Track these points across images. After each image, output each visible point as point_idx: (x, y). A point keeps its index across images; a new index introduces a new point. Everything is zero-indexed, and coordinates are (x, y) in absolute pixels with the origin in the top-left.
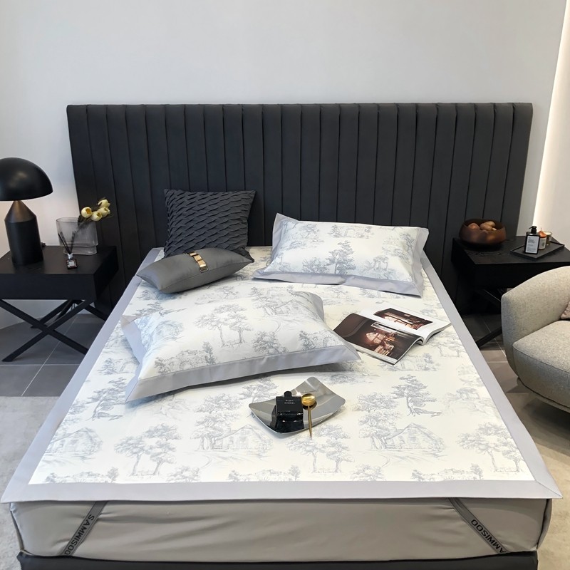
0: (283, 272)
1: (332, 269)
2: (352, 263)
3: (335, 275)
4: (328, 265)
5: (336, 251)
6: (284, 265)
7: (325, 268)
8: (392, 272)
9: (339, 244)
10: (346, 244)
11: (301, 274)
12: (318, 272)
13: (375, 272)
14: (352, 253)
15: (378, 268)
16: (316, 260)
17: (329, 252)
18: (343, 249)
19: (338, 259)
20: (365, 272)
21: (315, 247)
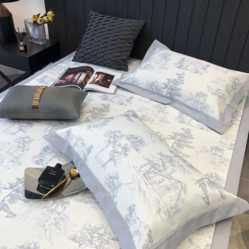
0: (133, 85)
1: (165, 92)
2: (180, 92)
3: (166, 97)
4: (163, 88)
5: (172, 79)
6: (135, 80)
7: (160, 90)
8: (206, 107)
9: (177, 74)
10: (182, 76)
11: (144, 89)
12: (155, 91)
13: (194, 103)
14: (183, 84)
15: (197, 101)
16: (155, 82)
17: (167, 79)
18: (177, 79)
19: (171, 86)
20: (187, 101)
21: (159, 72)
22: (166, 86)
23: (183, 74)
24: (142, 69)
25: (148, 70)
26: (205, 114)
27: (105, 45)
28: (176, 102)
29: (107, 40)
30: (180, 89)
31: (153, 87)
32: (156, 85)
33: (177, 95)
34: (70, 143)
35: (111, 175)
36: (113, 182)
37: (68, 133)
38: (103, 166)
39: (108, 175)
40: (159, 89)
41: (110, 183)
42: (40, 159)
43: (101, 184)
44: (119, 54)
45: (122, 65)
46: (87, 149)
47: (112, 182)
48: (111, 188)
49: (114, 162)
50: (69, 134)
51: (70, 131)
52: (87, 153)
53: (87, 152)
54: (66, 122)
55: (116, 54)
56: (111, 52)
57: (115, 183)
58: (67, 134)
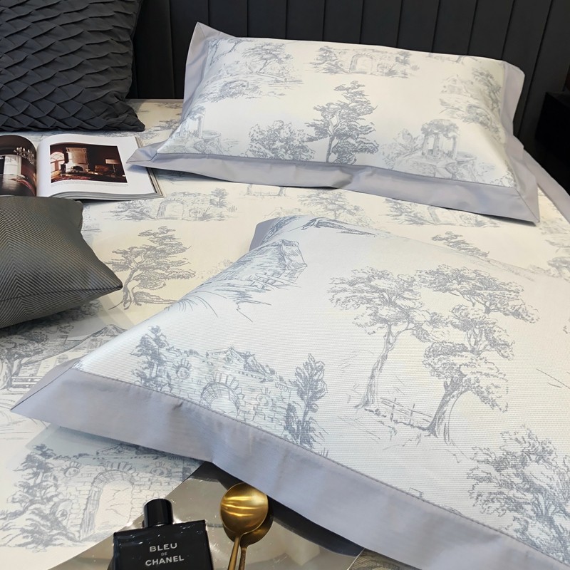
0: (203, 155)
1: (319, 150)
2: (370, 137)
3: (327, 166)
4: (311, 139)
5: (332, 106)
6: (206, 136)
7: (303, 147)
8: (466, 160)
9: (338, 89)
10: (354, 90)
11: (246, 160)
12: (287, 157)
13: (424, 160)
14: (371, 111)
15: (432, 151)
16: (281, 128)
17: (315, 108)
18: (347, 102)
19: (336, 126)
20: (400, 158)
21: (281, 95)
22: (322, 132)
23: (356, 85)
24: (215, 99)
25: (240, 97)
26: (465, 185)
27: (48, 57)
28: (363, 174)
29: (47, 41)
30: (368, 130)
31: (278, 144)
32: (284, 134)
33: (362, 150)
34: (175, 391)
35: (499, 454)
36: (525, 479)
37: (151, 350)
38: (431, 429)
39: (482, 457)
40: (298, 147)
41: (504, 490)
42: (40, 513)
43: (451, 511)
44: (104, 80)
45: (121, 114)
46: (295, 384)
47: (518, 480)
48: (518, 507)
49: (479, 393)
50: (156, 356)
51: (157, 340)
52: (303, 404)
53: (298, 400)
54: (54, 328)
55: (94, 79)
56: (76, 76)
57: (542, 481)
58: (144, 358)
